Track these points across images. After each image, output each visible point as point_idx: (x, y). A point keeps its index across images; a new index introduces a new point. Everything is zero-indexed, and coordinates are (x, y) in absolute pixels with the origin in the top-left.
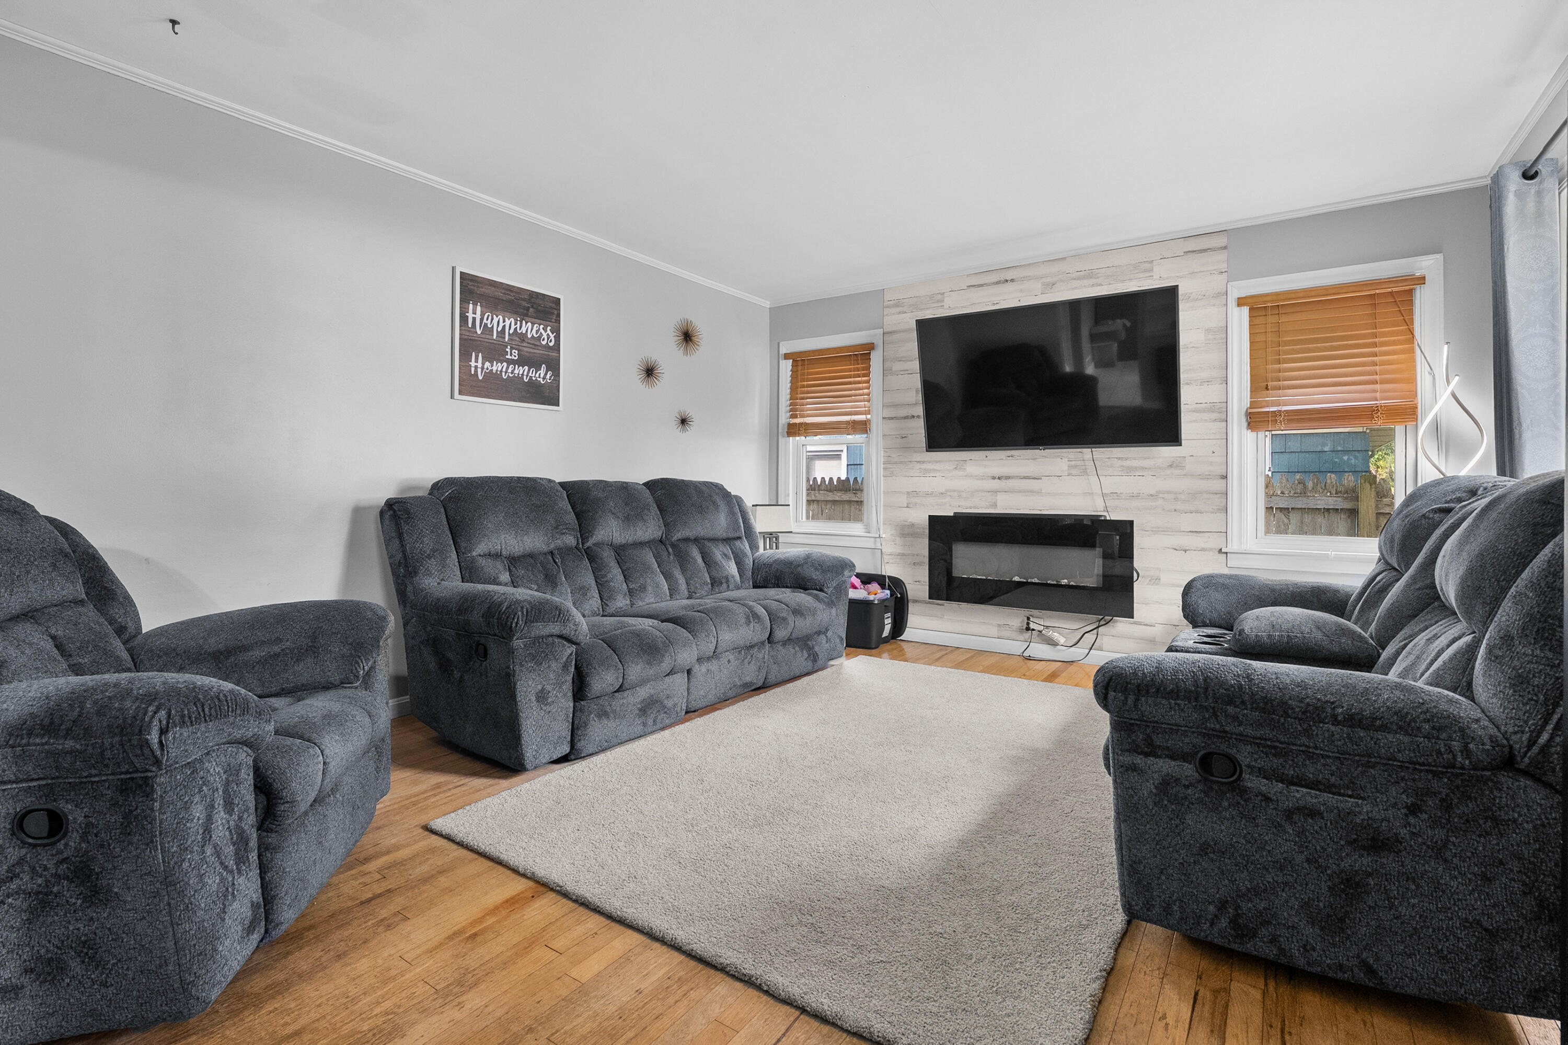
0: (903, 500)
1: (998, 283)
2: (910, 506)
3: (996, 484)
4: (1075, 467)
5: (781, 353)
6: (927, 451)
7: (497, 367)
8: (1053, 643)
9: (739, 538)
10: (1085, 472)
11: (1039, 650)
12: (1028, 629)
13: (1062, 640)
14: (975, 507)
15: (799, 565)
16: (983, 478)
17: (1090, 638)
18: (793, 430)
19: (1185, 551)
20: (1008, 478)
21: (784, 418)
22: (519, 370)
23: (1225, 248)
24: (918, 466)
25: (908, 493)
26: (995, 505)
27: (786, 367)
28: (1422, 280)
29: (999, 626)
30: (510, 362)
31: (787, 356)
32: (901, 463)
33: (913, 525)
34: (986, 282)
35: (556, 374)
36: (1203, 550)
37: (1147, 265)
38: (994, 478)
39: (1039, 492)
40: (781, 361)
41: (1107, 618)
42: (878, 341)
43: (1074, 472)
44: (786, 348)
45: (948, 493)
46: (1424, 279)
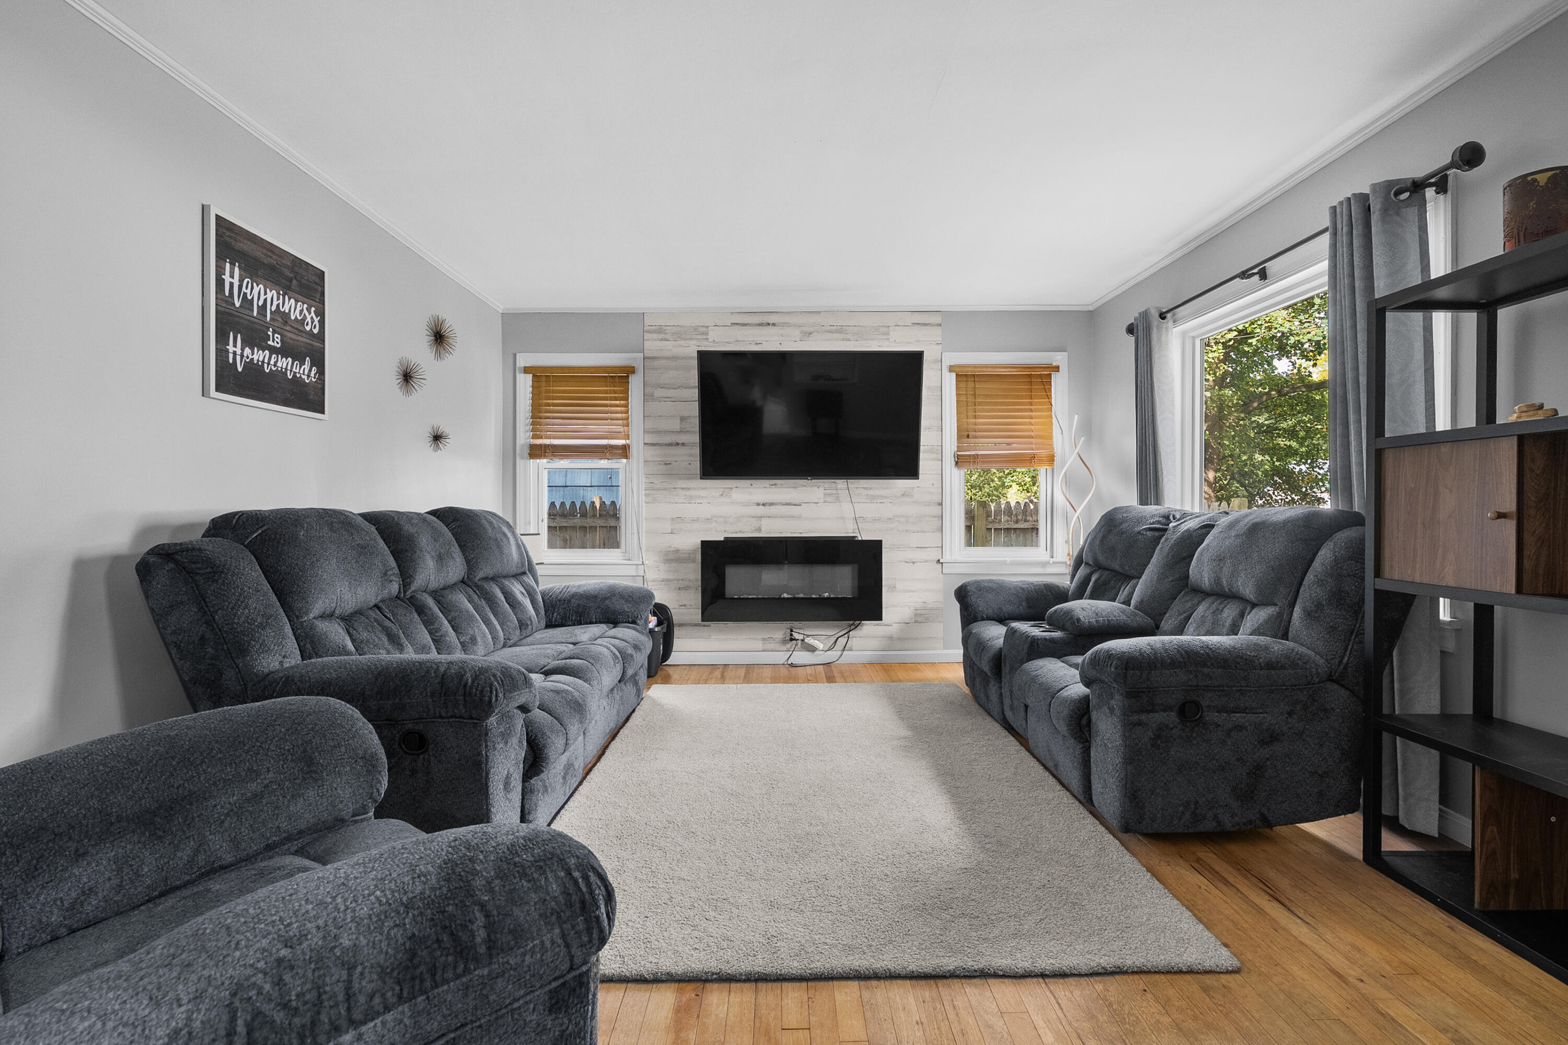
0: (668, 527)
1: (761, 325)
2: (674, 531)
3: (761, 510)
4: (830, 495)
5: (518, 365)
6: (701, 478)
7: (259, 356)
8: (812, 649)
9: (524, 573)
10: (838, 499)
11: (800, 657)
12: (791, 640)
13: (821, 646)
14: (740, 532)
15: (606, 599)
16: (748, 504)
17: (842, 641)
18: (536, 452)
19: (914, 563)
20: (771, 504)
21: (524, 437)
22: (284, 363)
23: (940, 325)
24: (684, 492)
25: (673, 519)
26: (759, 530)
27: (525, 383)
28: (1057, 369)
29: (764, 639)
30: (273, 350)
31: (526, 370)
32: (665, 489)
33: (677, 551)
34: (750, 322)
35: (321, 372)
36: (926, 561)
37: (885, 330)
38: (758, 504)
39: (799, 517)
40: (518, 375)
41: (857, 622)
42: (639, 365)
43: (828, 499)
44: (524, 360)
45: (714, 519)
46: (1058, 367)
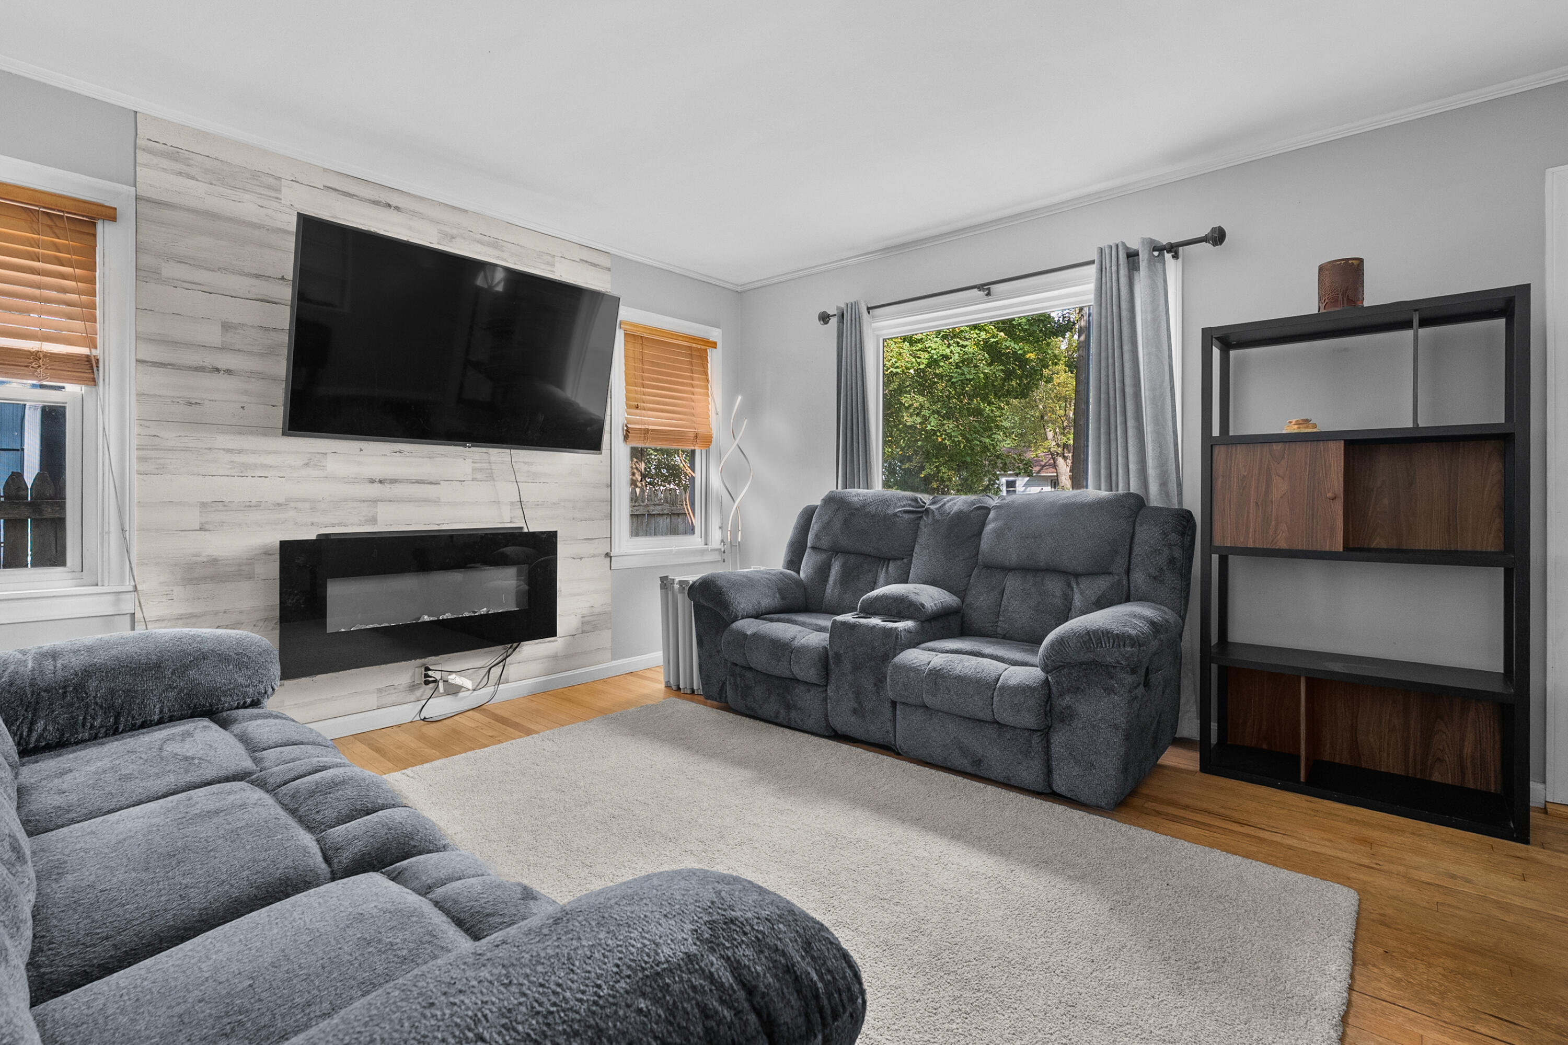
0: (193, 518)
1: (376, 203)
2: (207, 527)
3: (375, 490)
4: (481, 470)
6: (284, 434)
8: (454, 690)
10: (491, 477)
11: (440, 706)
12: (427, 683)
13: (468, 684)
14: (340, 525)
16: (354, 481)
17: (496, 671)
19: (581, 559)
20: (394, 481)
23: (609, 269)
24: (227, 457)
25: (203, 505)
26: (374, 520)
28: (714, 345)
29: (380, 690)
32: (189, 450)
33: (214, 561)
34: (357, 193)
36: (594, 556)
38: (372, 481)
39: (436, 502)
41: (515, 645)
42: (126, 210)
43: (479, 476)
45: (292, 504)
46: (715, 343)
